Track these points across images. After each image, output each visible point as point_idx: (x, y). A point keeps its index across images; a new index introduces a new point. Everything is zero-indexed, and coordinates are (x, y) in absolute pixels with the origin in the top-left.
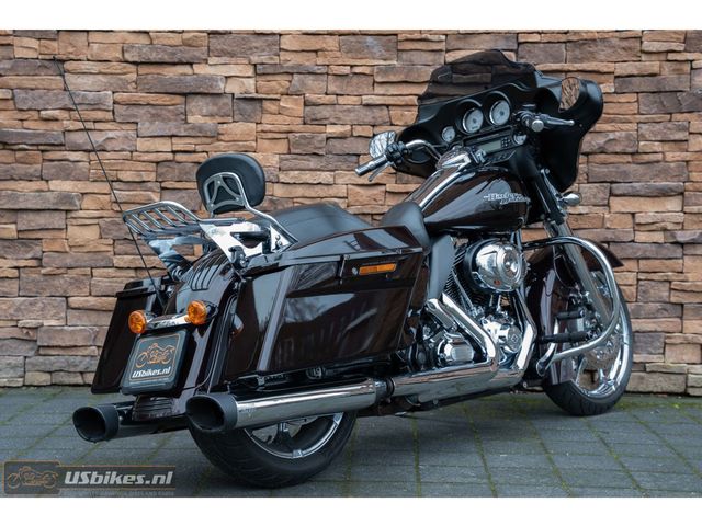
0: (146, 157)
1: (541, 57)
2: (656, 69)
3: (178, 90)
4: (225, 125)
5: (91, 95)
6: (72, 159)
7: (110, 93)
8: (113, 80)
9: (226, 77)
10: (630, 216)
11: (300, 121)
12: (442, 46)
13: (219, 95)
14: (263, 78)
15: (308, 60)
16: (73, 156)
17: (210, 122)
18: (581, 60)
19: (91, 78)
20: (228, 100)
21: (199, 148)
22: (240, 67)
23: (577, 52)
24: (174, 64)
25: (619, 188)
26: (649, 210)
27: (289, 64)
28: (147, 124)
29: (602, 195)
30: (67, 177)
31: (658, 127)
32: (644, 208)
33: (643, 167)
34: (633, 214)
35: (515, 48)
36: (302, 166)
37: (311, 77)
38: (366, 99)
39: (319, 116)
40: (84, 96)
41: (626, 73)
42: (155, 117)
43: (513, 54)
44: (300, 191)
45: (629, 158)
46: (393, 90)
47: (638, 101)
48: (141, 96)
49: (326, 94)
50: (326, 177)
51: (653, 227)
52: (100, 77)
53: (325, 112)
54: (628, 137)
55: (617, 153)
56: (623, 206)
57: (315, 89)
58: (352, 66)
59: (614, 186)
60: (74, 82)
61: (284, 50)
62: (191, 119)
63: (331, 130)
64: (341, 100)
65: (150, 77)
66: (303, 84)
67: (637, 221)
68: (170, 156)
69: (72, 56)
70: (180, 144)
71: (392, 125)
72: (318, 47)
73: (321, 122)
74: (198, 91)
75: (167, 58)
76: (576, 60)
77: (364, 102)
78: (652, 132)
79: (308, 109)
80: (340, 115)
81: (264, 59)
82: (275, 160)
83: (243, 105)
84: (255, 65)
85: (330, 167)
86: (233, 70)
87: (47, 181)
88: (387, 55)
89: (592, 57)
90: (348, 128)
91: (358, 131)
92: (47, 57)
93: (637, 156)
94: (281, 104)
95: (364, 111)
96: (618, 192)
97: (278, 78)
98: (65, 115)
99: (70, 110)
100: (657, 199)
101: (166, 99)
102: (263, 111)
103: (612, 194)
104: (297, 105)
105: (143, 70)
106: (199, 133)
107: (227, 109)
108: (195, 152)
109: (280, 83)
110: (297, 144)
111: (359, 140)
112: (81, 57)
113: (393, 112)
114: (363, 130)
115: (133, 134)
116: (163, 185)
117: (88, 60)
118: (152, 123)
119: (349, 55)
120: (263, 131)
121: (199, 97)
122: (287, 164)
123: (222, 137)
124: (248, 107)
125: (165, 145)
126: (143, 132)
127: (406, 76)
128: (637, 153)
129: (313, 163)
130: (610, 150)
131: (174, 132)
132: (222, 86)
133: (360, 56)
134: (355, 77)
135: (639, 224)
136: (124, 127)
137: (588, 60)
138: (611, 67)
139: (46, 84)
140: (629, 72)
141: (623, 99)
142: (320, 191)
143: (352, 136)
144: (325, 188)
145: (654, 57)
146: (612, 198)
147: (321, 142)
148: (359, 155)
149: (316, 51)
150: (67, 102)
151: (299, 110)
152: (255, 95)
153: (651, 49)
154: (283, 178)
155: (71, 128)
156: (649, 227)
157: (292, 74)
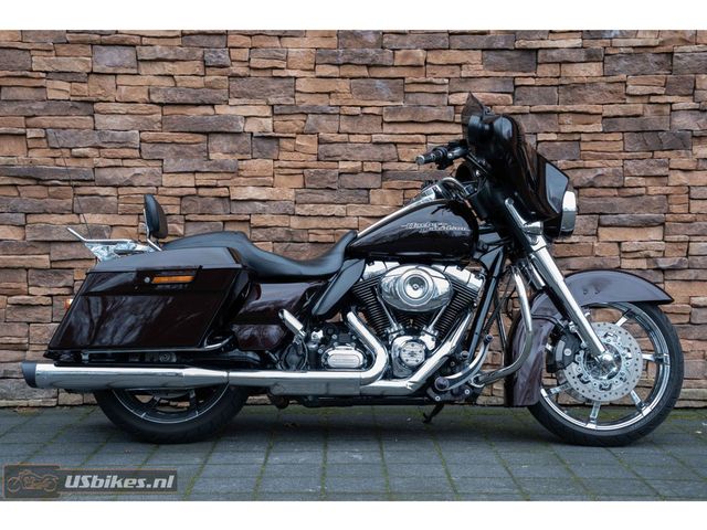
0: (171, 192)
1: (536, 99)
2: (640, 111)
3: (200, 129)
4: (244, 162)
5: (119, 134)
6: (101, 193)
7: (137, 132)
8: (140, 120)
9: (246, 117)
10: (616, 245)
11: (314, 157)
12: (446, 89)
13: (239, 134)
14: (281, 118)
15: (322, 102)
16: (103, 191)
17: (231, 159)
18: (572, 102)
19: (119, 118)
20: (247, 138)
21: (220, 183)
22: (258, 108)
23: (569, 94)
24: (197, 105)
25: (607, 220)
26: (633, 239)
27: (304, 105)
28: (172, 161)
29: (592, 226)
30: (97, 211)
31: (641, 163)
32: (629, 238)
33: (629, 199)
34: (619, 243)
35: (512, 90)
36: (316, 200)
37: (324, 117)
38: (376, 138)
39: (332, 153)
40: (113, 135)
41: (612, 115)
42: (179, 154)
43: (510, 97)
44: (314, 223)
45: (615, 192)
46: (401, 129)
47: (623, 140)
48: (166, 135)
49: (339, 133)
50: (338, 209)
51: (638, 255)
52: (127, 117)
53: (337, 149)
54: (615, 173)
55: (604, 187)
56: (611, 236)
57: (327, 129)
58: (362, 107)
59: (602, 217)
60: (103, 121)
61: (298, 92)
62: (212, 156)
63: (342, 165)
64: (353, 138)
65: (174, 117)
66: (317, 123)
67: (624, 249)
68: (193, 191)
69: (101, 98)
70: (202, 180)
71: (400, 161)
72: (331, 89)
73: (334, 159)
74: (219, 130)
75: (190, 100)
76: (567, 102)
77: (374, 140)
78: (636, 168)
79: (321, 146)
80: (352, 152)
81: (281, 100)
82: (291, 194)
83: (261, 143)
84: (272, 106)
85: (343, 200)
86: (252, 111)
87: (78, 214)
88: (395, 97)
89: (582, 99)
90: (359, 164)
91: (369, 167)
92: (78, 99)
93: (623, 190)
94: (297, 142)
95: (374, 148)
96: (607, 223)
97: (294, 118)
98: (95, 152)
99: (100, 148)
100: (640, 230)
101: (190, 138)
102: (280, 148)
103: (600, 225)
104: (311, 143)
105: (168, 110)
106: (220, 169)
107: (246, 147)
108: (216, 187)
109: (296, 123)
110: (312, 179)
111: (369, 175)
112: (111, 98)
113: (402, 150)
114: (373, 166)
115: (158, 170)
116: (187, 218)
117: (116, 102)
118: (176, 160)
119: (360, 96)
120: (280, 167)
121: (220, 136)
122: (302, 198)
123: (242, 173)
124: (266, 145)
125: (188, 181)
126: (168, 168)
127: (413, 116)
128: (623, 187)
129: (327, 196)
130: (599, 184)
131: (197, 168)
132: (242, 125)
133: (369, 98)
134: (365, 117)
135: (625, 252)
136: (150, 163)
137: (578, 101)
138: (599, 109)
139: (77, 124)
140: (615, 113)
141: (610, 137)
142: (333, 223)
143: (362, 171)
144: (338, 220)
145: (638, 100)
146: (600, 229)
147: (334, 177)
148: (368, 189)
149: (329, 93)
150: (97, 141)
151: (314, 147)
152: (272, 134)
153: (635, 92)
154: (299, 210)
155: (101, 164)
156: (634, 254)
157: (307, 114)
